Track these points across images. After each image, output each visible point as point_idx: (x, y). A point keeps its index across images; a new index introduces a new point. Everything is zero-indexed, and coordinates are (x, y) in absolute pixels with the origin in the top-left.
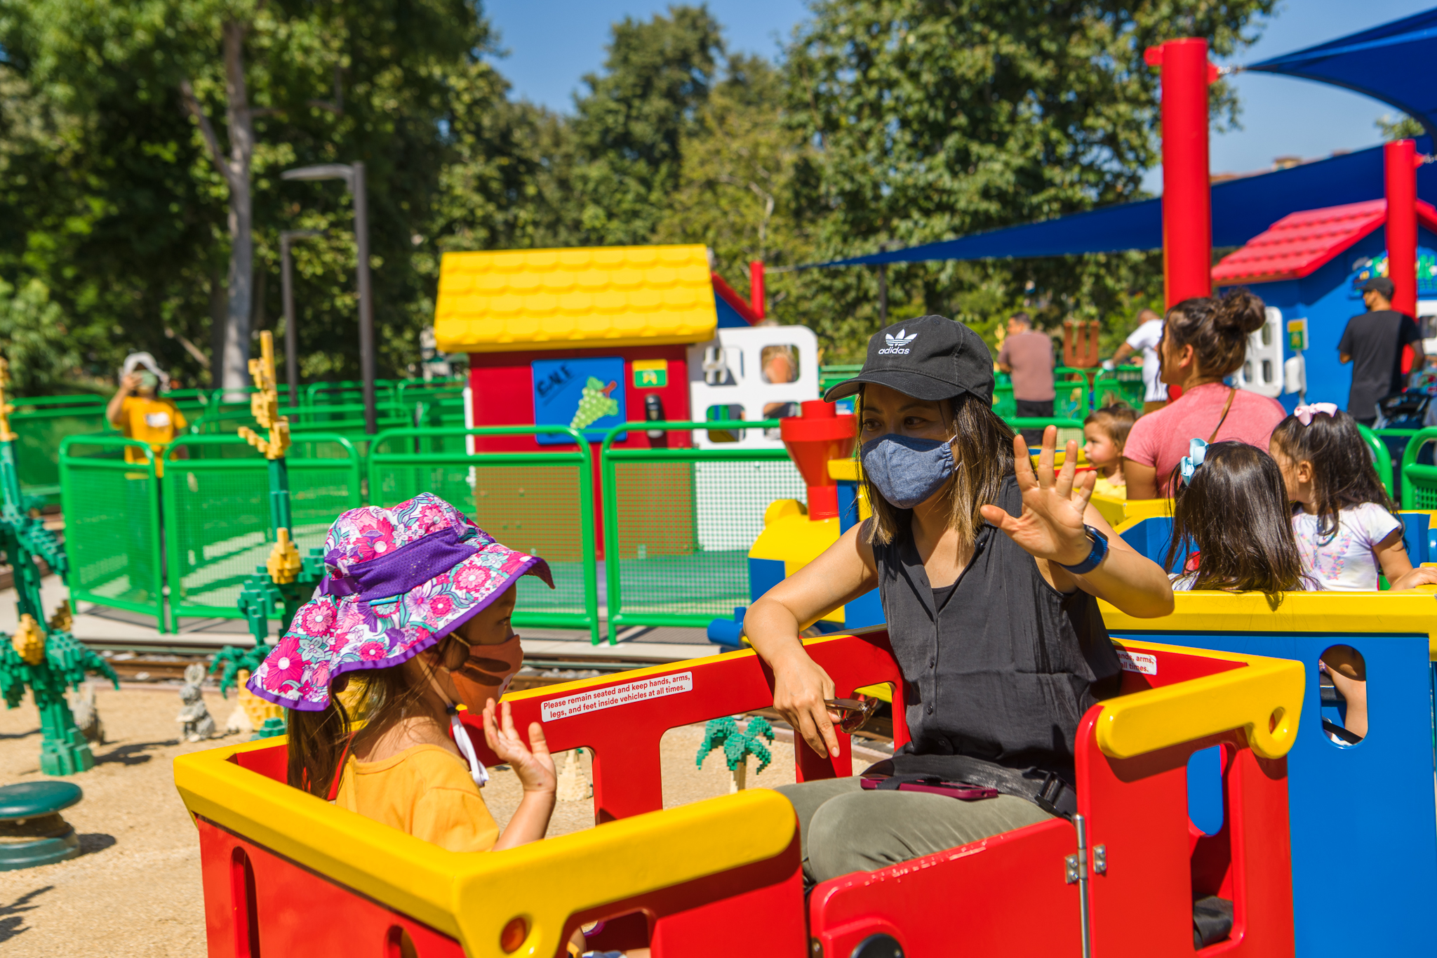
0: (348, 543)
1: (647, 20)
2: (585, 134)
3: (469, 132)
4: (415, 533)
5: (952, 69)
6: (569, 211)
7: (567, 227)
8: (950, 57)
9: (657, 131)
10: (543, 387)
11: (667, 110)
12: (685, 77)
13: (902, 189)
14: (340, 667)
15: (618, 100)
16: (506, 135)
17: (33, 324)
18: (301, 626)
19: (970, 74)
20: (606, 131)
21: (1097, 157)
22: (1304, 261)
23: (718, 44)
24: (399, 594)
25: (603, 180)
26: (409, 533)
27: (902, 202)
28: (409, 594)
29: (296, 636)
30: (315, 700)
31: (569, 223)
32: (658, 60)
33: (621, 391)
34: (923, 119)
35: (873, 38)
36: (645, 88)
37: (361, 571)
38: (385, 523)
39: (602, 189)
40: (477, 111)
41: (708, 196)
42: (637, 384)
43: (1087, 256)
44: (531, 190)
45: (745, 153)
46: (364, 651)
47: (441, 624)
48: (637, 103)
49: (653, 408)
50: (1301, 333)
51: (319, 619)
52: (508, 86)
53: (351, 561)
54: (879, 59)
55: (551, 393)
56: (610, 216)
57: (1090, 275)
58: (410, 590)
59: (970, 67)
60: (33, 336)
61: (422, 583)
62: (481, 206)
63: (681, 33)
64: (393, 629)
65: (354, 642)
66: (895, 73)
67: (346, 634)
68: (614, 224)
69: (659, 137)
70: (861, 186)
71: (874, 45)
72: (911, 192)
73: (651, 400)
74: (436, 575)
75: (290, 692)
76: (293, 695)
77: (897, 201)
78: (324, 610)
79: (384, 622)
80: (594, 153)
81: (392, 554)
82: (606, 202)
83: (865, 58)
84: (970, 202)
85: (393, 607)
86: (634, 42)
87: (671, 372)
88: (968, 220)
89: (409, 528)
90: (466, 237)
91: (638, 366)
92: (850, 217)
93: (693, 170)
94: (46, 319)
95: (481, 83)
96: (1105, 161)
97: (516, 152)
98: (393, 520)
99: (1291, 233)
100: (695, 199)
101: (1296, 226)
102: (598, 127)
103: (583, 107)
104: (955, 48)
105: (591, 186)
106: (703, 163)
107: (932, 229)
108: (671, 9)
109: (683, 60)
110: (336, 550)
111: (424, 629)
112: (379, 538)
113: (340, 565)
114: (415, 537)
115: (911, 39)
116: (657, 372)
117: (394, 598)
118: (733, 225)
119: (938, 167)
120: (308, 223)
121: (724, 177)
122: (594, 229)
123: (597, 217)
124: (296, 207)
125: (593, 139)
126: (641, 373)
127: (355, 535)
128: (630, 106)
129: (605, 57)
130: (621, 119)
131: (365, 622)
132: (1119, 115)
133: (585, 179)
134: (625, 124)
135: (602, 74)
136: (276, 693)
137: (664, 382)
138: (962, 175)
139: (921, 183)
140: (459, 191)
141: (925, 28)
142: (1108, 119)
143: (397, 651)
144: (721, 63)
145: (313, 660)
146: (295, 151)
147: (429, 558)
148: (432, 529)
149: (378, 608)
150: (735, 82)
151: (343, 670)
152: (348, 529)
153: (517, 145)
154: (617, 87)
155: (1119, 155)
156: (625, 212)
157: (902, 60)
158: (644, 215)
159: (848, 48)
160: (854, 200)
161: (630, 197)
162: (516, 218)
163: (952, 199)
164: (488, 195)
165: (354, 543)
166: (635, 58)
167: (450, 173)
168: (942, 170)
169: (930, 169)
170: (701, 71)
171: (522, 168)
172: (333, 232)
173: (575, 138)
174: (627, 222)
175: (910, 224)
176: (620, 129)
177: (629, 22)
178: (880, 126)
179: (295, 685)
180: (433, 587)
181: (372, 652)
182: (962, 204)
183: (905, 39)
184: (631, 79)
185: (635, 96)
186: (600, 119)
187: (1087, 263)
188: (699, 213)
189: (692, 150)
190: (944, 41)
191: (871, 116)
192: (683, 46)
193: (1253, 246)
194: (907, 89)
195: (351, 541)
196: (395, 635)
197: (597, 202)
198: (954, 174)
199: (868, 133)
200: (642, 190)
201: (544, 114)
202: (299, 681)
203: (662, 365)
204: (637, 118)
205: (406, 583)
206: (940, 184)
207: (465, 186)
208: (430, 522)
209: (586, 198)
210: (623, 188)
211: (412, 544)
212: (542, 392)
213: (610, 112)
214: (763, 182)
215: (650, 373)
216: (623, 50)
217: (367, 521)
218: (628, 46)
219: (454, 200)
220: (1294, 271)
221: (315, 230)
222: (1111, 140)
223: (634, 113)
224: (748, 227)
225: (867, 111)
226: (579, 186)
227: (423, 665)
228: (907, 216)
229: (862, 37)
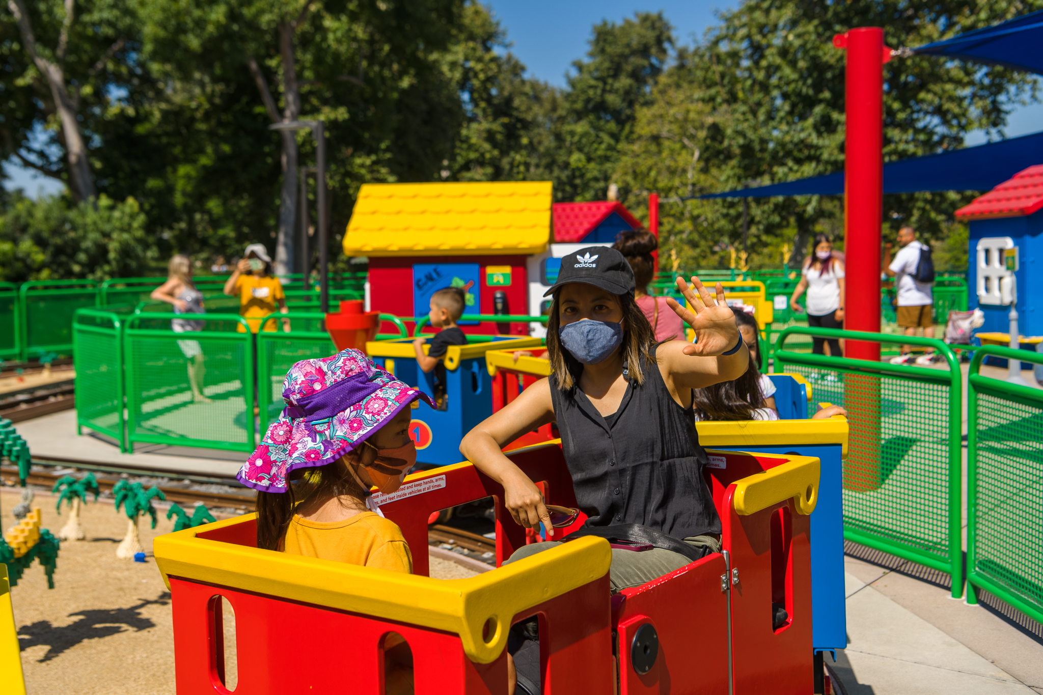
0: (297, 384)
1: (619, 23)
2: (574, 102)
3: (483, 99)
4: (339, 377)
5: (819, 57)
6: (561, 155)
7: (559, 167)
8: (817, 48)
9: (624, 100)
10: (421, 283)
11: (631, 86)
12: (645, 62)
13: (782, 144)
14: (292, 466)
15: (597, 79)
16: (509, 101)
17: (127, 227)
18: (270, 438)
19: (832, 61)
20: (588, 101)
21: (929, 123)
22: (1030, 203)
23: (669, 40)
24: (329, 417)
25: (585, 135)
26: (335, 377)
27: (781, 154)
28: (336, 417)
29: (267, 444)
30: (280, 486)
31: (561, 164)
32: (627, 51)
33: (477, 288)
34: (799, 94)
35: (764, 36)
36: (616, 71)
37: (305, 402)
38: (320, 371)
39: (584, 140)
40: (489, 85)
41: (653, 148)
42: (489, 283)
43: (917, 195)
44: (525, 141)
45: (680, 117)
46: (308, 455)
47: (356, 437)
48: (610, 81)
49: (499, 301)
50: (1013, 258)
51: (281, 433)
52: (523, 69)
53: (298, 396)
54: (768, 52)
55: (426, 288)
56: (589, 160)
57: (919, 209)
58: (336, 414)
59: (832, 56)
60: (126, 236)
61: (344, 410)
62: (489, 152)
63: (643, 32)
64: (326, 440)
65: (301, 449)
66: (778, 61)
67: (296, 444)
68: (592, 165)
69: (625, 105)
70: (751, 141)
71: (764, 42)
72: (790, 146)
73: (498, 295)
74: (353, 404)
75: (263, 481)
76: (265, 483)
77: (777, 152)
78: (285, 428)
79: (321, 436)
80: (579, 115)
81: (324, 390)
82: (586, 150)
83: (758, 51)
84: (831, 154)
85: (326, 426)
86: (610, 38)
87: (514, 275)
88: (829, 168)
89: (335, 374)
90: (478, 172)
91: (490, 270)
92: (743, 164)
93: (642, 128)
94: (136, 224)
95: (493, 66)
96: (936, 126)
97: (515, 113)
98: (325, 368)
99: (1027, 181)
100: (643, 149)
101: (1031, 176)
102: (583, 97)
103: (572, 83)
104: (822, 42)
105: (576, 139)
106: (649, 123)
107: (803, 173)
108: (636, 15)
109: (644, 51)
110: (289, 389)
111: (345, 441)
112: (316, 381)
113: (291, 398)
114: (339, 380)
115: (791, 37)
116: (504, 275)
117: (326, 420)
118: (668, 168)
119: (807, 128)
120: (358, 161)
121: (664, 133)
122: (578, 169)
123: (580, 160)
124: (350, 151)
125: (579, 106)
126: (492, 275)
127: (301, 378)
128: (605, 83)
129: (588, 48)
130: (599, 92)
131: (309, 435)
132: (944, 91)
133: (572, 133)
134: (602, 95)
135: (586, 60)
136: (254, 481)
137: (508, 282)
138: (825, 135)
139: (796, 140)
140: (474, 140)
141: (800, 29)
142: (935, 94)
143: (329, 455)
144: (672, 53)
145: (278, 460)
146: (349, 112)
147: (348, 393)
148: (350, 373)
149: (317, 427)
150: (681, 67)
151: (294, 468)
152: (297, 374)
153: (517, 109)
154: (597, 69)
155: (945, 122)
156: (600, 157)
157: (784, 52)
158: (613, 159)
159: (745, 44)
160: (747, 150)
161: (603, 146)
162: (513, 160)
163: (818, 153)
164: (494, 144)
165: (300, 384)
166: (609, 49)
167: (468, 128)
168: (810, 130)
169: (803, 130)
170: (657, 58)
171: (519, 125)
172: (376, 168)
173: (567, 105)
174: (601, 164)
175: (785, 169)
176: (598, 99)
177: (605, 24)
178: (767, 99)
179: (267, 476)
180: (351, 412)
181: (313, 456)
182: (825, 156)
183: (786, 37)
184: (607, 65)
185: (609, 76)
186: (584, 91)
187: (917, 200)
188: (645, 159)
189: (643, 114)
190: (813, 37)
191: (760, 91)
192: (644, 41)
193: (998, 190)
194: (787, 71)
195: (299, 383)
196: (327, 444)
197: (580, 150)
198: (820, 134)
199: (759, 104)
200: (612, 142)
201: (546, 87)
202: (269, 474)
203: (507, 270)
204: (610, 92)
205: (334, 409)
206: (809, 141)
207: (479, 138)
208: (348, 369)
209: (574, 147)
210: (599, 140)
211: (337, 384)
212: (420, 287)
213: (591, 87)
214: (692, 137)
215: (499, 275)
216: (601, 43)
217: (309, 369)
218: (605, 41)
219: (471, 147)
220: (1022, 210)
221: (362, 166)
222: (939, 111)
223: (608, 88)
224: (680, 170)
225: (757, 88)
226: (568, 138)
227: (347, 463)
228: (783, 164)
229: (758, 38)
